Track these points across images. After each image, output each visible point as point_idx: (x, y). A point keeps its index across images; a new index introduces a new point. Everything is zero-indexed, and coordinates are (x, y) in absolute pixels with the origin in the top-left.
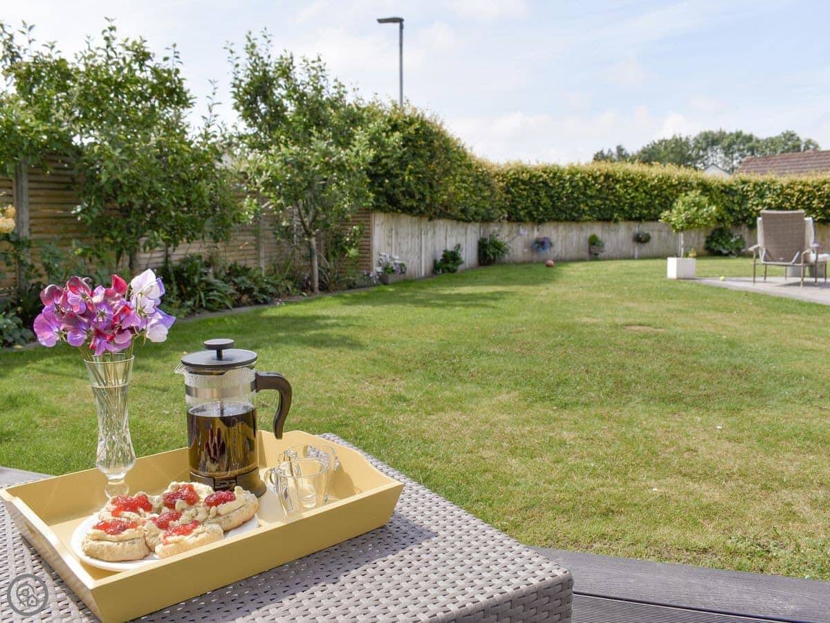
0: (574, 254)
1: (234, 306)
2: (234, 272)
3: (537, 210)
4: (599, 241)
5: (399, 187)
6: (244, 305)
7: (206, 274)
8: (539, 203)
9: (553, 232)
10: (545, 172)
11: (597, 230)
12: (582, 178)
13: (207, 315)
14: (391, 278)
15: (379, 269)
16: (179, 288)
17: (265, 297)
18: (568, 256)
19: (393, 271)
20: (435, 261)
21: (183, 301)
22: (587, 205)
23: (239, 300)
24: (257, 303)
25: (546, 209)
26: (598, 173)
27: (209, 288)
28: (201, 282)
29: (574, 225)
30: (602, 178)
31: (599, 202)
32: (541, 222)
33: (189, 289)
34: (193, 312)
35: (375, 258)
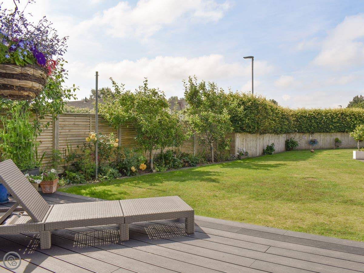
0: (328, 146)
1: (183, 167)
2: (183, 155)
3: (311, 128)
4: (339, 141)
5: (245, 124)
6: (186, 167)
7: (174, 157)
8: (311, 125)
9: (319, 137)
10: (314, 113)
11: (339, 136)
12: (331, 115)
13: (173, 170)
14: (242, 157)
15: (238, 154)
16: (165, 161)
17: (193, 164)
18: (325, 147)
19: (243, 154)
20: (264, 150)
21: (166, 165)
22: (333, 126)
23: (184, 165)
24: (191, 166)
25: (315, 128)
26: (338, 113)
27: (174, 161)
28: (172, 159)
29: (328, 134)
30: (340, 115)
31: (338, 124)
32: (313, 133)
33: (168, 161)
34: (169, 169)
35: (236, 149)
